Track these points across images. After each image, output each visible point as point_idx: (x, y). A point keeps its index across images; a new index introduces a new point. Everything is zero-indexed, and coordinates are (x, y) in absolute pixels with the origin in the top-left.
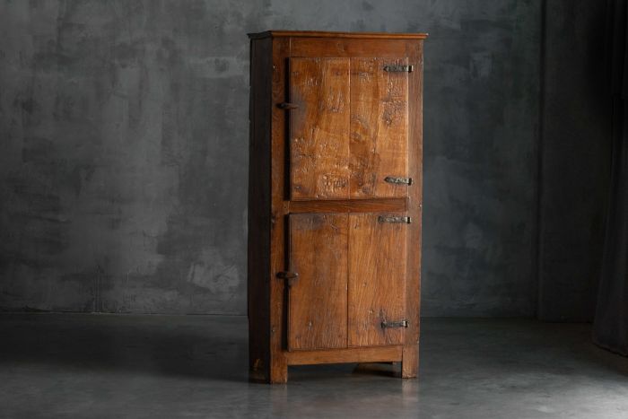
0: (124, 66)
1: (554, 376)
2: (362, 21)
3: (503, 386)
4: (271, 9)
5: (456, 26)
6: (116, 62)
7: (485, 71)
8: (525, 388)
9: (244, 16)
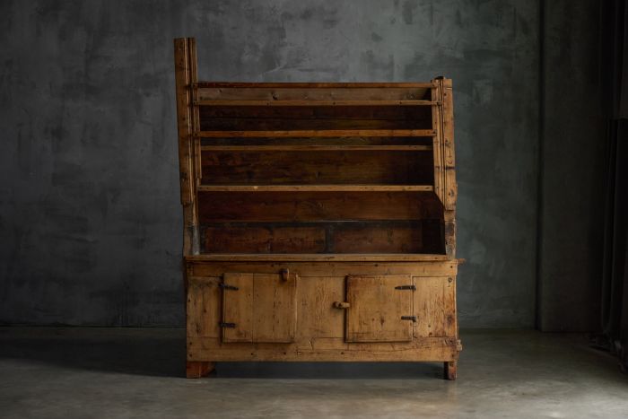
0: (148, 95)
1: (560, 383)
2: (371, 51)
3: (515, 394)
4: (286, 40)
5: (459, 55)
6: (140, 91)
7: (487, 97)
8: (535, 395)
9: (261, 46)
